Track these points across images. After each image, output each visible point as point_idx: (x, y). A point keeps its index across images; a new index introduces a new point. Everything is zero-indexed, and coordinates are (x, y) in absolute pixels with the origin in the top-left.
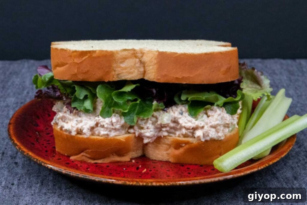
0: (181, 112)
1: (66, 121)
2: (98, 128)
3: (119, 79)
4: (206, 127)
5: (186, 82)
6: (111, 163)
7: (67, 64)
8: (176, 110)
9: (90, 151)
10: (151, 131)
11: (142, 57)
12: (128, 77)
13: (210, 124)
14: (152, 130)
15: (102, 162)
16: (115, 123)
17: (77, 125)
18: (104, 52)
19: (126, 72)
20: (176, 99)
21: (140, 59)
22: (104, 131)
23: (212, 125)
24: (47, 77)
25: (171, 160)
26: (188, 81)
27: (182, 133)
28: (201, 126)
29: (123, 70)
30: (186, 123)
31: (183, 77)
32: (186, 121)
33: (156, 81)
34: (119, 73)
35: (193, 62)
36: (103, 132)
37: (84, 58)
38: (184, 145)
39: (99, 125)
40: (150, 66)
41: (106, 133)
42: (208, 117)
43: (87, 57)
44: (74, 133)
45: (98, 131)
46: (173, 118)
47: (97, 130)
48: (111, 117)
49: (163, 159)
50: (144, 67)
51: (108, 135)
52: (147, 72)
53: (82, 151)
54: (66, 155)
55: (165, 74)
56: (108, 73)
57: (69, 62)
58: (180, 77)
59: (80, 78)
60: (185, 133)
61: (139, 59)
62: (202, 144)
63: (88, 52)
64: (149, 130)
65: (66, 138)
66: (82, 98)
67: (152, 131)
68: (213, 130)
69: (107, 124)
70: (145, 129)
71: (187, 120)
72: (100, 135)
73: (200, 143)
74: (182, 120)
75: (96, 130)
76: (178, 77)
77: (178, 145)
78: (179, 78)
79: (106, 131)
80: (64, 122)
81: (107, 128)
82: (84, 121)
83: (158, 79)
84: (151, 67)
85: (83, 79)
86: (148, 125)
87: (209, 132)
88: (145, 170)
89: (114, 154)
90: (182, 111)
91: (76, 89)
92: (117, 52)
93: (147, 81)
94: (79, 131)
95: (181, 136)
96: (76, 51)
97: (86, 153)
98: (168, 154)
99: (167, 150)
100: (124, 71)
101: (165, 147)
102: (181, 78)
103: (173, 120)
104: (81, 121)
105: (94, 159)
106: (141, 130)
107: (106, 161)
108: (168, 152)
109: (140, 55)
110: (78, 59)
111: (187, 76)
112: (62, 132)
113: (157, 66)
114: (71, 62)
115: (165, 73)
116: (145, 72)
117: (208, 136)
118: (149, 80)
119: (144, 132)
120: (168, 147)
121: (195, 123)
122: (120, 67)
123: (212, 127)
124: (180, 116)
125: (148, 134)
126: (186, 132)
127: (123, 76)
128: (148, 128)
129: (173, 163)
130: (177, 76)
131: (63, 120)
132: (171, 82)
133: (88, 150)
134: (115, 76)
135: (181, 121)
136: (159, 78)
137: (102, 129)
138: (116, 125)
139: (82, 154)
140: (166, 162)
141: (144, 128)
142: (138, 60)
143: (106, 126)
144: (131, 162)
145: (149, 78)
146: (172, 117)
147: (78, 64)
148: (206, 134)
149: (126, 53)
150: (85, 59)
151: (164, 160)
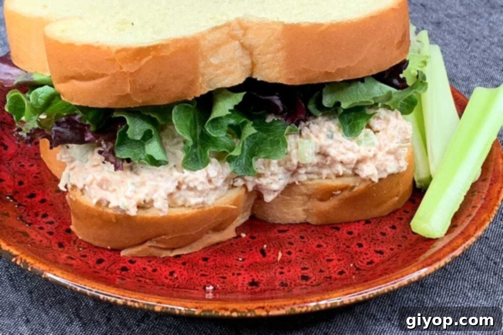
0: (329, 133)
1: (111, 188)
2: (182, 193)
3: (211, 89)
4: (380, 155)
5: (343, 78)
6: (205, 249)
7: (103, 75)
8: (320, 131)
9: (167, 238)
10: (279, 179)
11: (244, 35)
12: (226, 81)
13: (387, 149)
14: (280, 176)
15: (190, 251)
16: (215, 177)
17: (135, 192)
18: (182, 42)
19: (224, 73)
20: (311, 107)
21: (241, 41)
22: (195, 196)
23: (390, 150)
24: (40, 96)
25: (313, 220)
26: (346, 76)
27: (336, 172)
28: (371, 154)
29: (217, 70)
30: (343, 154)
31: (338, 70)
32: (344, 151)
33: (285, 83)
34: (212, 77)
35: (353, 37)
36: (194, 200)
37: (144, 61)
38: (339, 192)
39: (184, 187)
40: (268, 53)
41: (200, 200)
42: (376, 132)
43: (151, 57)
44: (133, 212)
45: (182, 199)
46: (318, 148)
47: (181, 196)
48: (206, 168)
49: (295, 221)
50: (251, 55)
51: (203, 203)
52: (259, 66)
53: (150, 239)
54: (109, 247)
55: (303, 69)
56: (192, 83)
57: (109, 73)
58: (333, 71)
59: (138, 101)
60: (344, 171)
61: (239, 41)
62: (374, 186)
63: (151, 49)
64: (276, 178)
65: (114, 221)
66: (139, 138)
67: (282, 179)
68: (392, 157)
69: (202, 183)
70: (267, 177)
71: (344, 147)
72: (187, 204)
73: (370, 186)
74: (335, 148)
75: (179, 198)
76: (329, 71)
77: (327, 194)
78: (331, 73)
79: (200, 197)
80: (107, 189)
81: (202, 192)
82: (149, 183)
83: (291, 79)
84: (269, 56)
85: (143, 102)
86: (272, 169)
87: (386, 163)
88: (280, 255)
89: (210, 232)
90: (330, 131)
91: (128, 122)
92: (203, 36)
93: (263, 83)
94: (143, 203)
95: (333, 177)
96: (124, 50)
97: (157, 242)
98: (306, 211)
99: (304, 204)
100: (219, 72)
101: (300, 200)
102: (335, 73)
103: (318, 151)
104: (143, 184)
105: (173, 249)
106: (259, 180)
107: (197, 247)
108: (306, 207)
109: (240, 33)
110: (130, 64)
111: (344, 66)
112: (100, 209)
113: (285, 54)
114: (114, 72)
115: (303, 66)
116: (253, 65)
117: (385, 170)
118: (266, 80)
119: (268, 184)
120: (306, 198)
121: (359, 151)
122: (211, 65)
123: (389, 153)
124: (330, 142)
125: (275, 187)
126: (345, 169)
127: (217, 83)
128: (273, 174)
129: (315, 226)
130: (327, 70)
131: (104, 187)
132: (315, 82)
133: (163, 237)
134: (204, 86)
135: (332, 152)
136: (291, 77)
137: (192, 193)
138: (216, 182)
139: (148, 244)
140: (301, 224)
141: (266, 175)
142: (237, 43)
143: (200, 188)
144: (239, 239)
145: (267, 77)
146: (316, 146)
147: (131, 73)
148: (382, 169)
149: (217, 35)
150: (147, 62)
151: (298, 222)
